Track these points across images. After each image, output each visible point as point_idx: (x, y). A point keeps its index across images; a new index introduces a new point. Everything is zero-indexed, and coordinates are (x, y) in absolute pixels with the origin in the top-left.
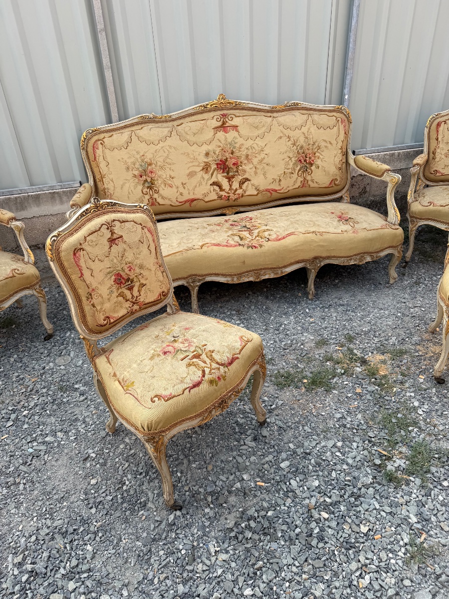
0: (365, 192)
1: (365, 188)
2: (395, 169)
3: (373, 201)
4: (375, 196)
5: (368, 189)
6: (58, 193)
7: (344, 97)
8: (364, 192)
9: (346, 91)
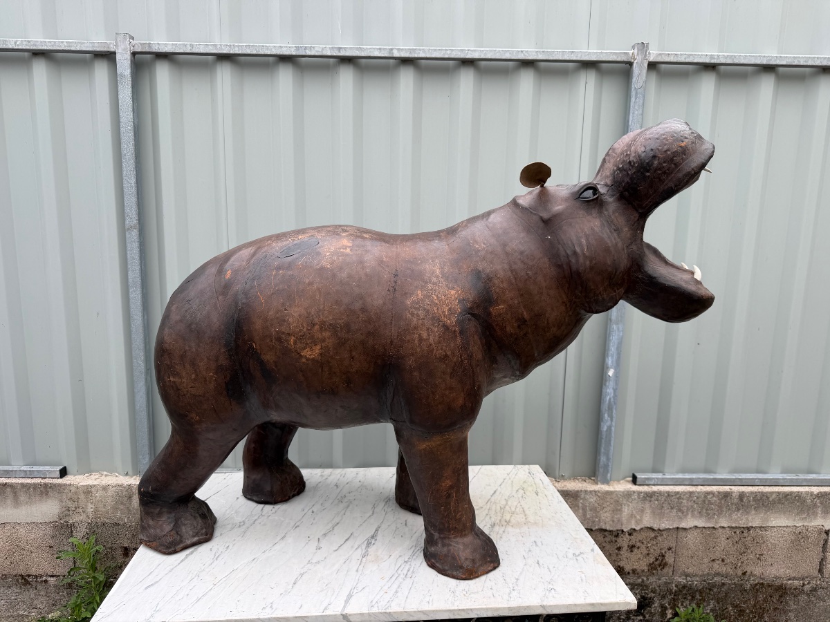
0: (663, 565)
1: (663, 556)
2: (734, 525)
3: (684, 587)
4: (687, 575)
5: (670, 559)
6: (12, 486)
7: (606, 373)
8: (660, 565)
9: (610, 361)
